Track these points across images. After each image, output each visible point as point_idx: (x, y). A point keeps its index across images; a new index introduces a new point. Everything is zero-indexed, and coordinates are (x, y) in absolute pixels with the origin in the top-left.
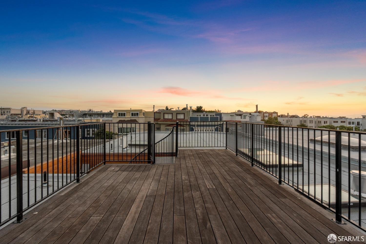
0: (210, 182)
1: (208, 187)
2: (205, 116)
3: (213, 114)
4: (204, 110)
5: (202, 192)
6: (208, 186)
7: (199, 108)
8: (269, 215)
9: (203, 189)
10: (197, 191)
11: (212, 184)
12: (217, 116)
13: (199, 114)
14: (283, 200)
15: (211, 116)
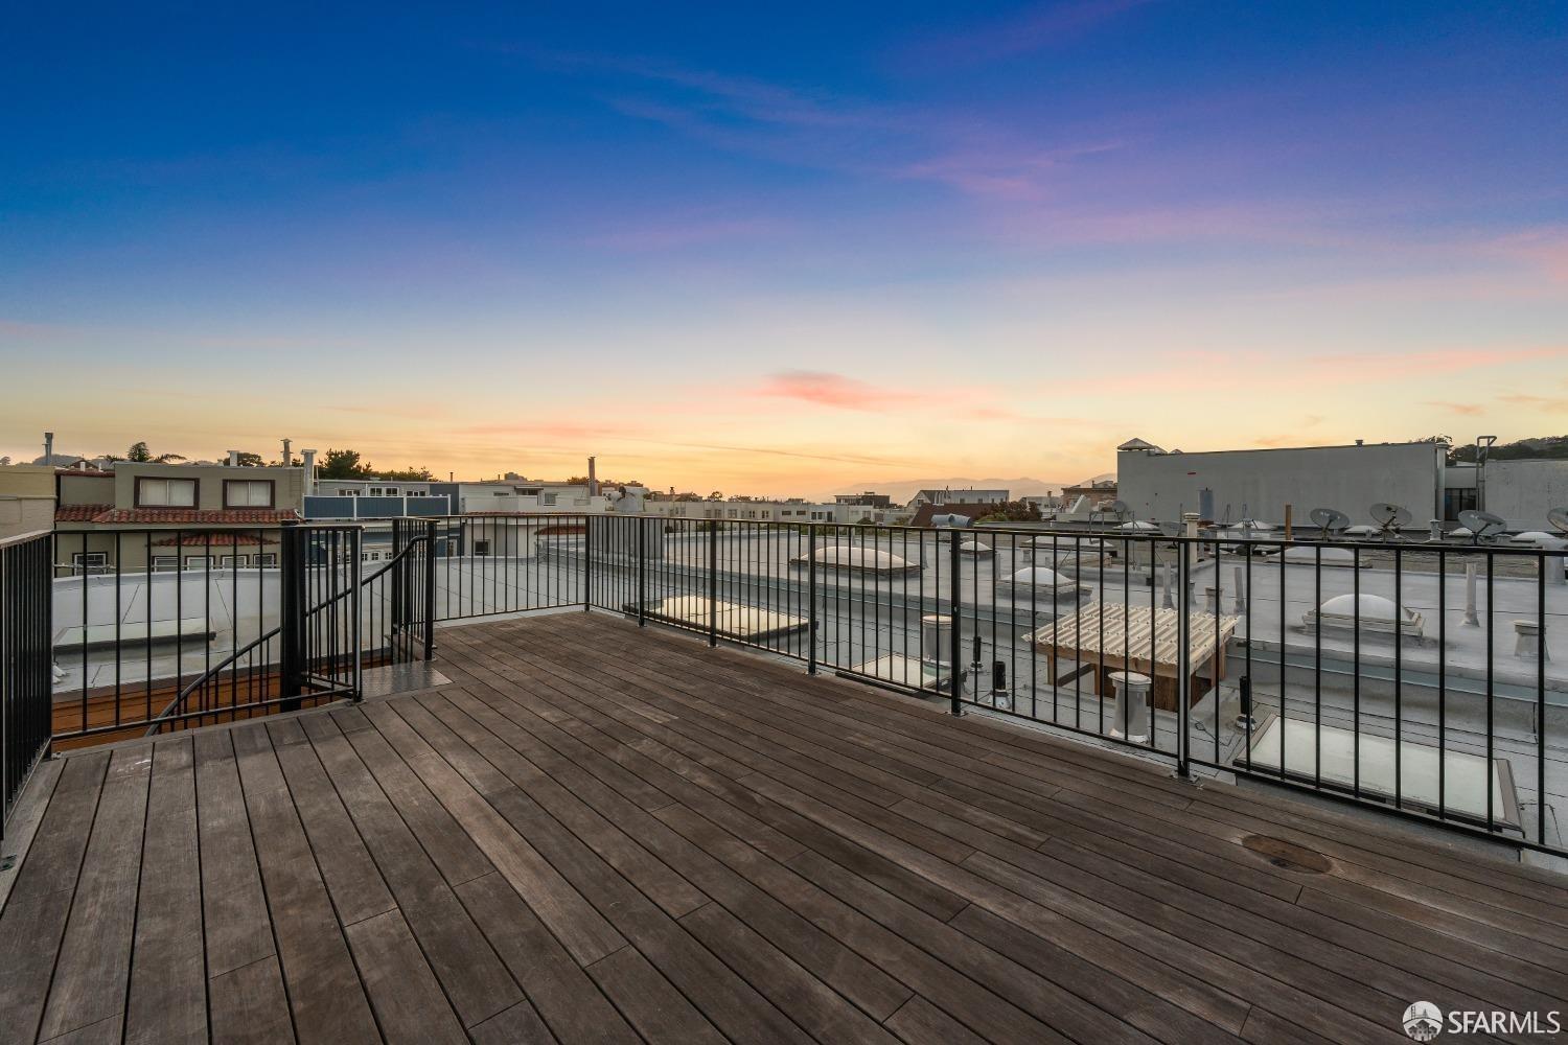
2: (384, 495)
3: (416, 487)
4: (368, 466)
7: (343, 458)
8: (852, 738)
12: (441, 496)
13: (349, 484)
14: (847, 703)
15: (409, 493)
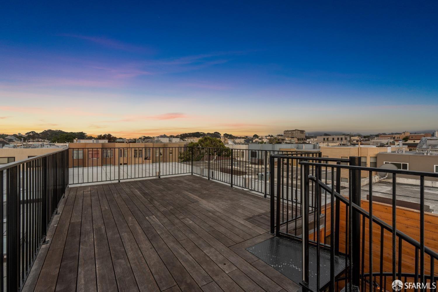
0: (153, 223)
1: (154, 216)
5: (158, 212)
6: (154, 218)
9: (159, 214)
10: (163, 211)
11: (150, 220)
